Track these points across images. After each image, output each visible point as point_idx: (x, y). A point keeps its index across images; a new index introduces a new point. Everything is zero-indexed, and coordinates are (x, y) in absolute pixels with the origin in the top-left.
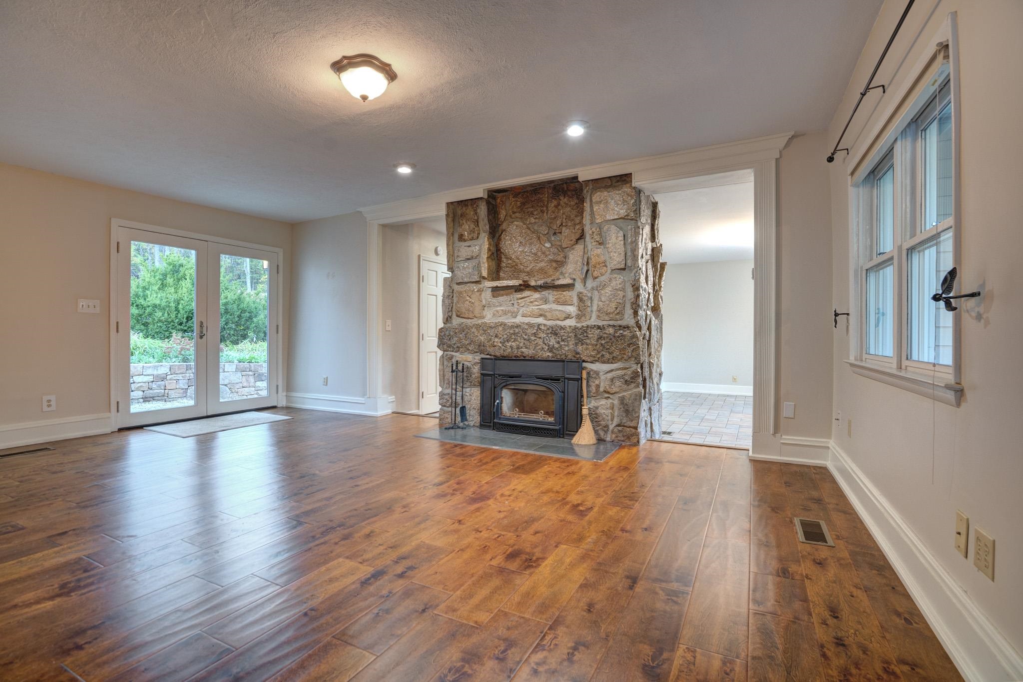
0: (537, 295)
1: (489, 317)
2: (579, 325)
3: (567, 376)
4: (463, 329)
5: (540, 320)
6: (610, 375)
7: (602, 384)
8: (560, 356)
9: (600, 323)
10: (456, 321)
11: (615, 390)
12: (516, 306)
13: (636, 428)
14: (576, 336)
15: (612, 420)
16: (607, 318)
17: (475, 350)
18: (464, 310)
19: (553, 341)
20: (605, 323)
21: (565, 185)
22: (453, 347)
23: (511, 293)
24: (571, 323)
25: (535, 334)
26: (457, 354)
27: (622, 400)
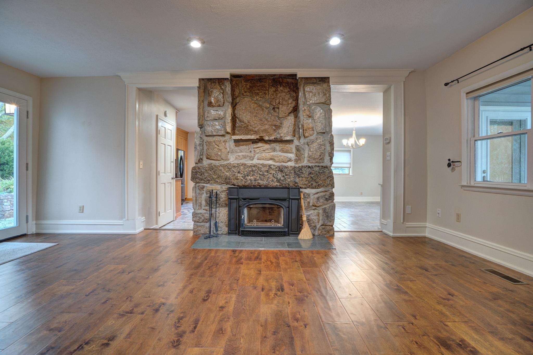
0: (267, 146)
1: (232, 160)
2: (297, 166)
3: (291, 197)
4: (211, 168)
5: (271, 162)
6: (316, 196)
7: (311, 202)
8: (285, 185)
9: (310, 165)
10: (206, 162)
11: (319, 204)
12: (253, 152)
13: (332, 226)
14: (295, 172)
15: (318, 222)
16: (314, 161)
17: (223, 182)
18: (213, 155)
19: (280, 176)
20: (313, 164)
21: (280, 79)
22: (204, 180)
23: (250, 144)
24: (290, 164)
25: (267, 171)
26: (208, 185)
27: (324, 210)
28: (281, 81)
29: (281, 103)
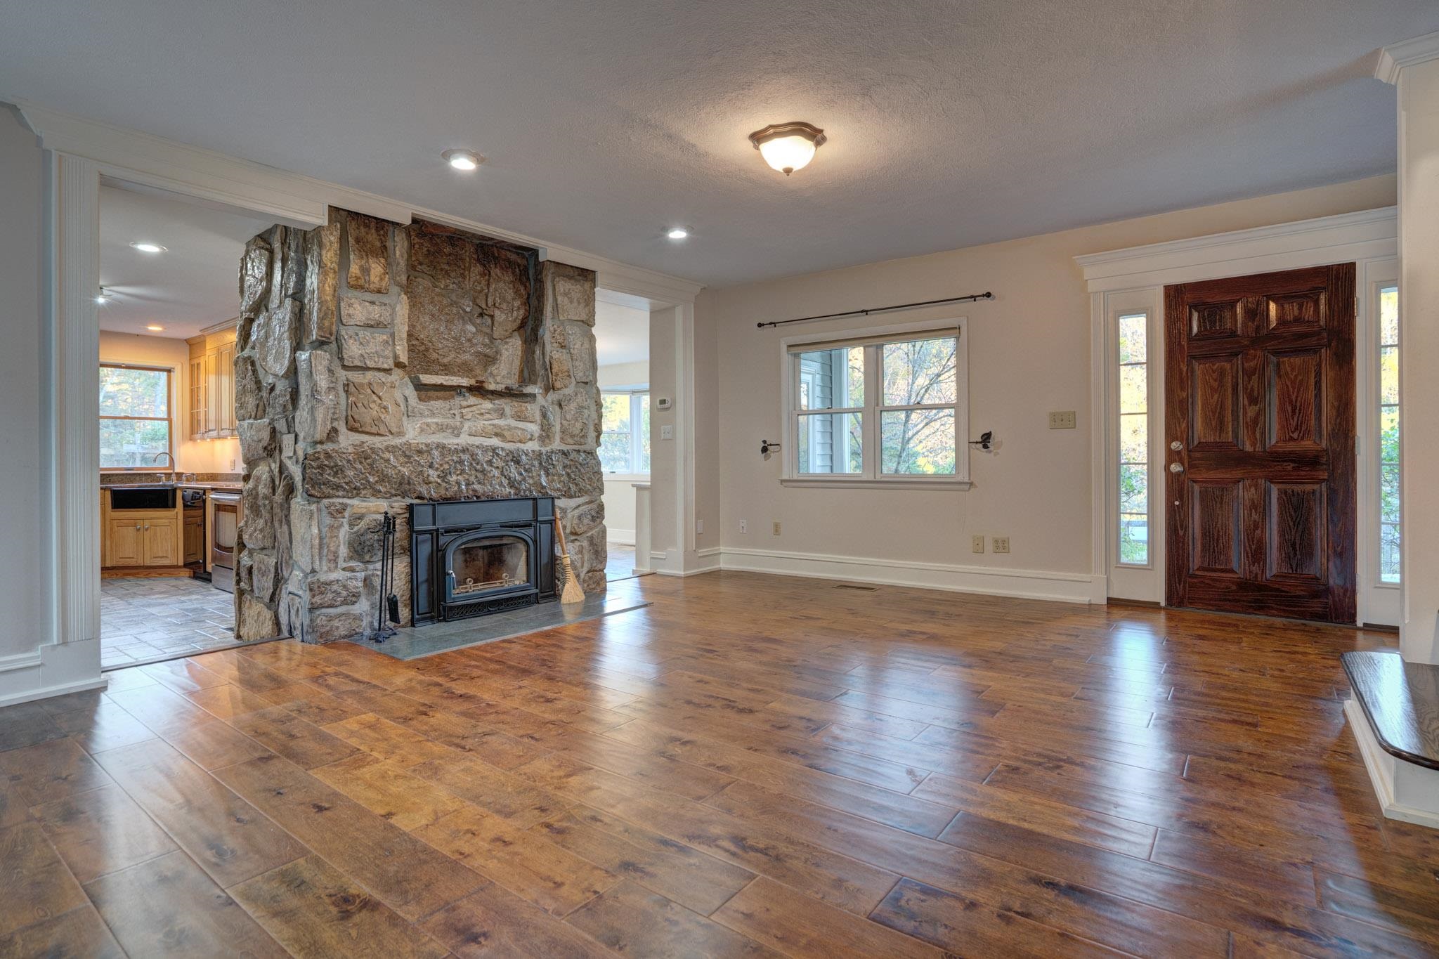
0: (487, 405)
1: (413, 434)
2: (544, 450)
3: (540, 519)
4: (364, 456)
5: (495, 442)
6: (577, 513)
7: (569, 526)
8: (524, 492)
9: (565, 448)
10: (347, 440)
11: (583, 529)
12: (458, 417)
13: (602, 570)
14: (540, 464)
15: (582, 566)
16: (572, 442)
17: (393, 492)
18: (368, 420)
19: (513, 472)
20: (569, 447)
21: (495, 248)
22: (345, 490)
23: (453, 397)
24: (533, 446)
25: (490, 463)
26: (355, 502)
27: (591, 540)
28: (497, 255)
29: (497, 305)
